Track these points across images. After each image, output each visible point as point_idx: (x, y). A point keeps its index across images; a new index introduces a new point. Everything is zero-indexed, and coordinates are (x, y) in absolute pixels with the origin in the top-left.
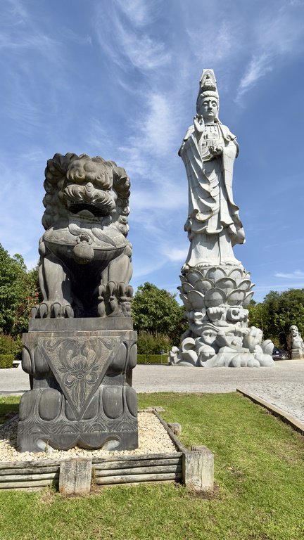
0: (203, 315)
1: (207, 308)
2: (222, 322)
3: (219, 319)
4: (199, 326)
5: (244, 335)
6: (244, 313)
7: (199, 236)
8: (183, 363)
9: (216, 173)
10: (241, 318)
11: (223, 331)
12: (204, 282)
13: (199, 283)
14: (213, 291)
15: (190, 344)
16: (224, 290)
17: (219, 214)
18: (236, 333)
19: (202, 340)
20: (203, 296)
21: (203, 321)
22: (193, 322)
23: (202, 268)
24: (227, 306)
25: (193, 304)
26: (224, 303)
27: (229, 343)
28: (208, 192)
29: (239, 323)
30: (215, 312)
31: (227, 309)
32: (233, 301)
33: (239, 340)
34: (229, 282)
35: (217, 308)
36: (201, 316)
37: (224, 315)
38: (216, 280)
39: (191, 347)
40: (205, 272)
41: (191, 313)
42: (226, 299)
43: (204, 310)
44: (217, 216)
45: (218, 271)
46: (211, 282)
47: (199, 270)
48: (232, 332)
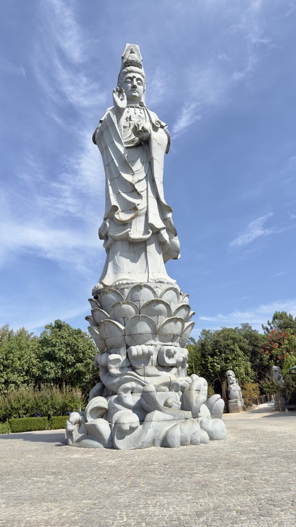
0: (122, 358)
1: (128, 347)
2: (151, 369)
3: (146, 364)
4: (116, 376)
5: (183, 389)
6: (182, 354)
7: (119, 244)
8: (86, 441)
9: (143, 163)
10: (178, 362)
11: (152, 384)
12: (125, 306)
13: (117, 308)
14: (137, 319)
15: (99, 408)
16: (154, 318)
17: (147, 215)
18: (171, 386)
19: (120, 401)
20: (122, 327)
21: (121, 368)
22: (107, 369)
23: (122, 287)
24: (158, 342)
25: (107, 341)
26: (154, 339)
27: (161, 403)
28: (131, 184)
29: (174, 370)
30: (141, 353)
31: (158, 347)
32: (166, 335)
33: (175, 398)
34: (161, 307)
35: (143, 346)
36: (118, 360)
37: (154, 357)
38: (142, 303)
39: (101, 412)
40: (127, 291)
41: (104, 355)
42: (156, 333)
43: (123, 350)
44: (143, 218)
45: (145, 290)
46: (135, 307)
47: (117, 290)
48: (165, 384)
